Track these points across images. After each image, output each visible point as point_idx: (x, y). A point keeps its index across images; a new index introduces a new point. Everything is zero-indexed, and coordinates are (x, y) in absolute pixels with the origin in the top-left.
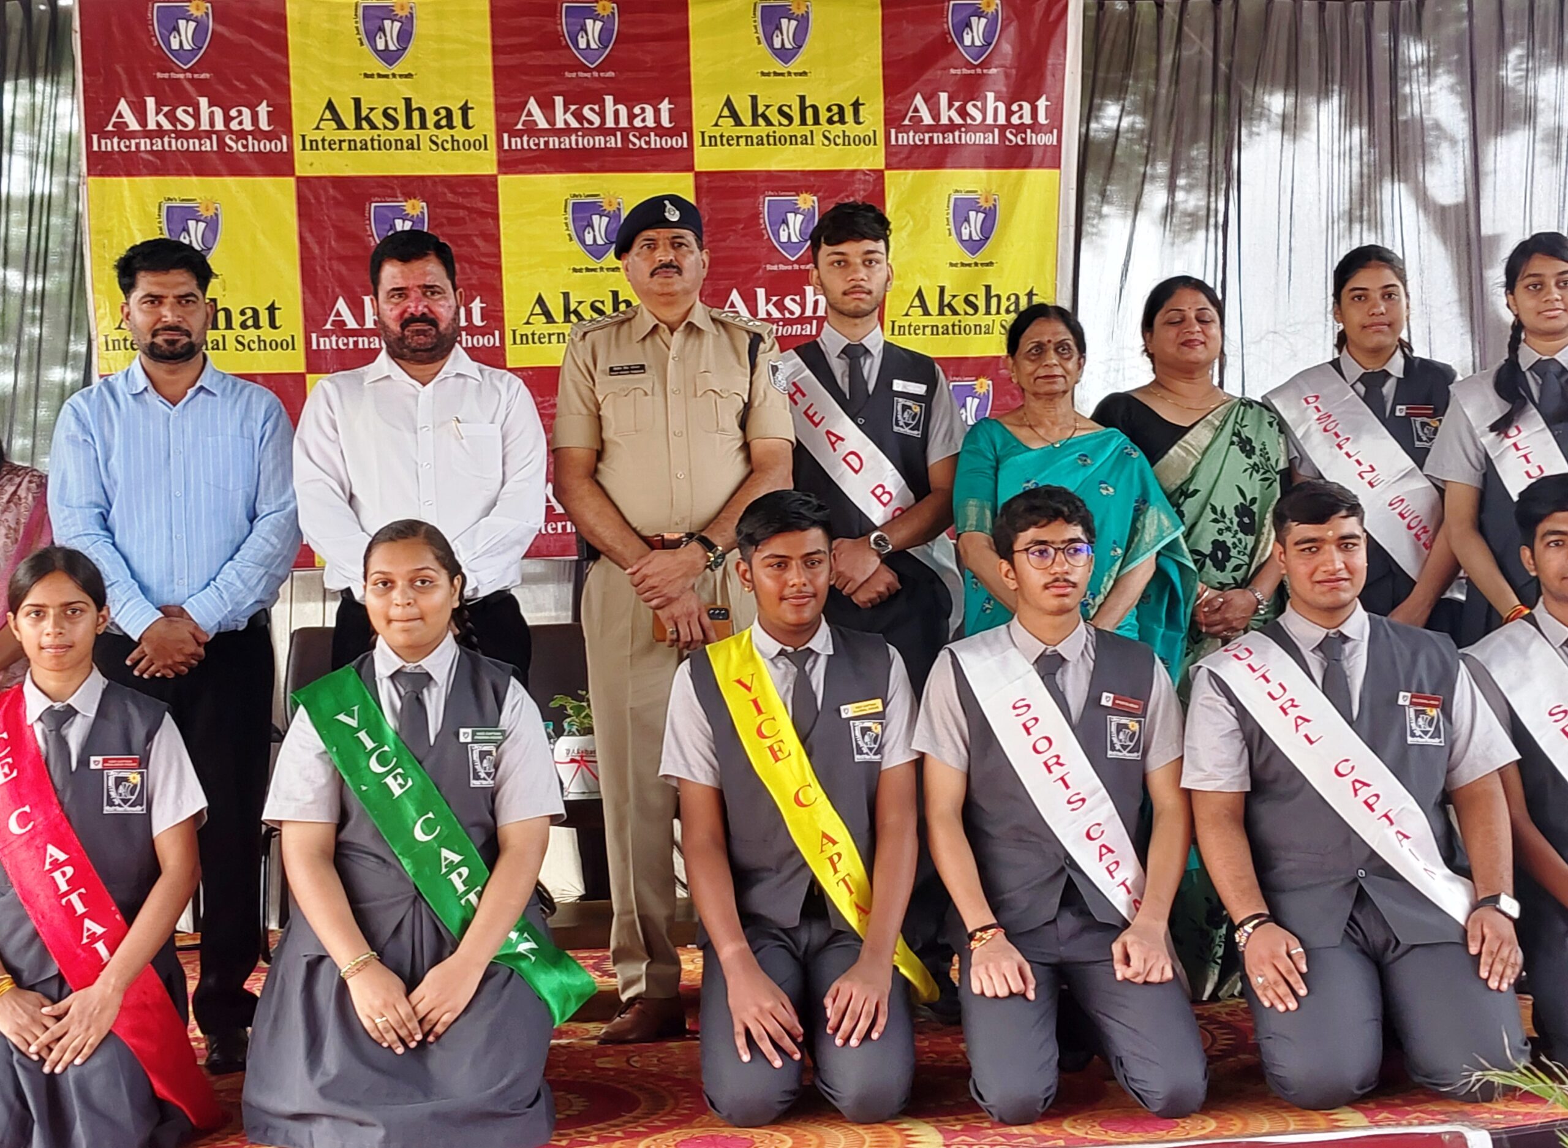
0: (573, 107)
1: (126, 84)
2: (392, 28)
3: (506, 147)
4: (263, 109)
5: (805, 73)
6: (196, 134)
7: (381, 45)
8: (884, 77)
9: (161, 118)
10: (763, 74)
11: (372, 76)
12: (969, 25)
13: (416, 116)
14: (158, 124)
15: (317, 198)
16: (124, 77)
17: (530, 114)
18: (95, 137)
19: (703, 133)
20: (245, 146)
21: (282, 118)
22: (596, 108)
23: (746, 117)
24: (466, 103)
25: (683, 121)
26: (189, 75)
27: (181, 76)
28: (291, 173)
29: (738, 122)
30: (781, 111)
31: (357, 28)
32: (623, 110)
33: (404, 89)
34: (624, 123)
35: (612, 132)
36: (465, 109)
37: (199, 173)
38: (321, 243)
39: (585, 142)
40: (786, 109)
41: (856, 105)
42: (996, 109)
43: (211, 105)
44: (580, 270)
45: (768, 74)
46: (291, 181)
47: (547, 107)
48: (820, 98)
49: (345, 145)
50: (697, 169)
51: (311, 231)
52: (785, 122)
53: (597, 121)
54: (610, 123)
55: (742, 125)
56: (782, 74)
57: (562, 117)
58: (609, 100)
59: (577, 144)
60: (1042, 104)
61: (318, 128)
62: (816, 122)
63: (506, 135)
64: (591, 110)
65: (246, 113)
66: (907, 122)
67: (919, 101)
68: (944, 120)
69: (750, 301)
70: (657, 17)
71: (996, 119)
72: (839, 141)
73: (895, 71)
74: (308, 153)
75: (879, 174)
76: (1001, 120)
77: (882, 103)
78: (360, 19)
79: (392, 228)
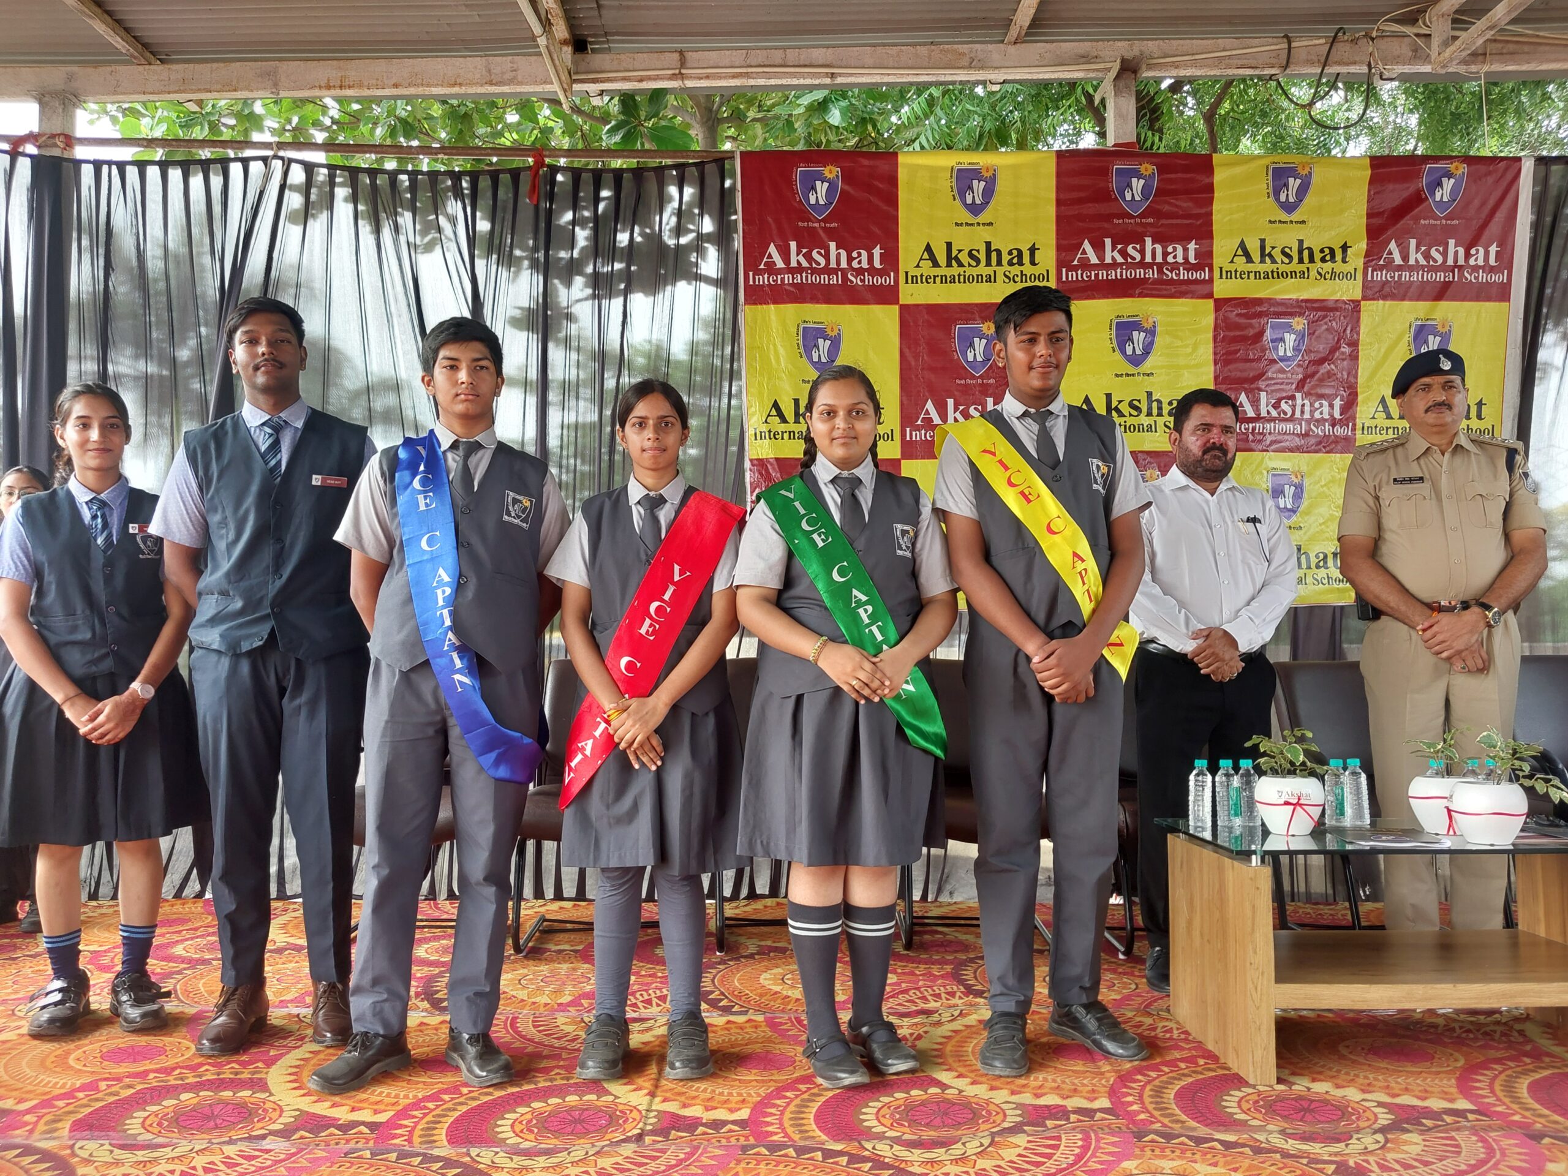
0: (1119, 247)
1: (775, 232)
2: (979, 186)
3: (1064, 279)
4: (877, 252)
5: (1304, 222)
6: (827, 270)
7: (969, 201)
8: (1367, 226)
9: (801, 258)
10: (1270, 222)
11: (961, 224)
12: (1440, 184)
13: (994, 255)
14: (798, 262)
15: (915, 322)
16: (773, 226)
17: (1084, 252)
18: (751, 274)
19: (1221, 268)
20: (863, 281)
21: (891, 259)
22: (1138, 247)
23: (1256, 256)
24: (1034, 245)
25: (1205, 259)
26: (822, 224)
27: (817, 225)
28: (896, 301)
29: (1249, 260)
30: (1284, 253)
31: (951, 187)
32: (1159, 249)
33: (985, 234)
34: (1159, 259)
35: (1150, 266)
36: (1033, 250)
37: (828, 301)
38: (916, 357)
39: (1127, 274)
40: (1287, 250)
41: (1345, 248)
42: (1456, 253)
43: (838, 248)
44: (1121, 375)
45: (1275, 222)
46: (896, 308)
47: (1099, 247)
48: (1315, 241)
49: (938, 280)
50: (1216, 296)
51: (909, 348)
52: (1286, 260)
53: (1138, 257)
54: (1148, 259)
55: (1252, 262)
56: (1286, 222)
57: (1110, 254)
58: (1148, 241)
59: (1121, 275)
60: (1493, 249)
61: (918, 266)
62: (1312, 260)
63: (1064, 270)
64: (1134, 248)
65: (864, 253)
66: (1382, 262)
67: (1393, 245)
68: (1412, 262)
69: (1255, 403)
70: (1189, 176)
71: (1456, 260)
72: (1328, 276)
73: (1376, 221)
74: (910, 285)
75: (1356, 304)
76: (1461, 262)
77: (1365, 246)
78: (954, 180)
79: (972, 345)
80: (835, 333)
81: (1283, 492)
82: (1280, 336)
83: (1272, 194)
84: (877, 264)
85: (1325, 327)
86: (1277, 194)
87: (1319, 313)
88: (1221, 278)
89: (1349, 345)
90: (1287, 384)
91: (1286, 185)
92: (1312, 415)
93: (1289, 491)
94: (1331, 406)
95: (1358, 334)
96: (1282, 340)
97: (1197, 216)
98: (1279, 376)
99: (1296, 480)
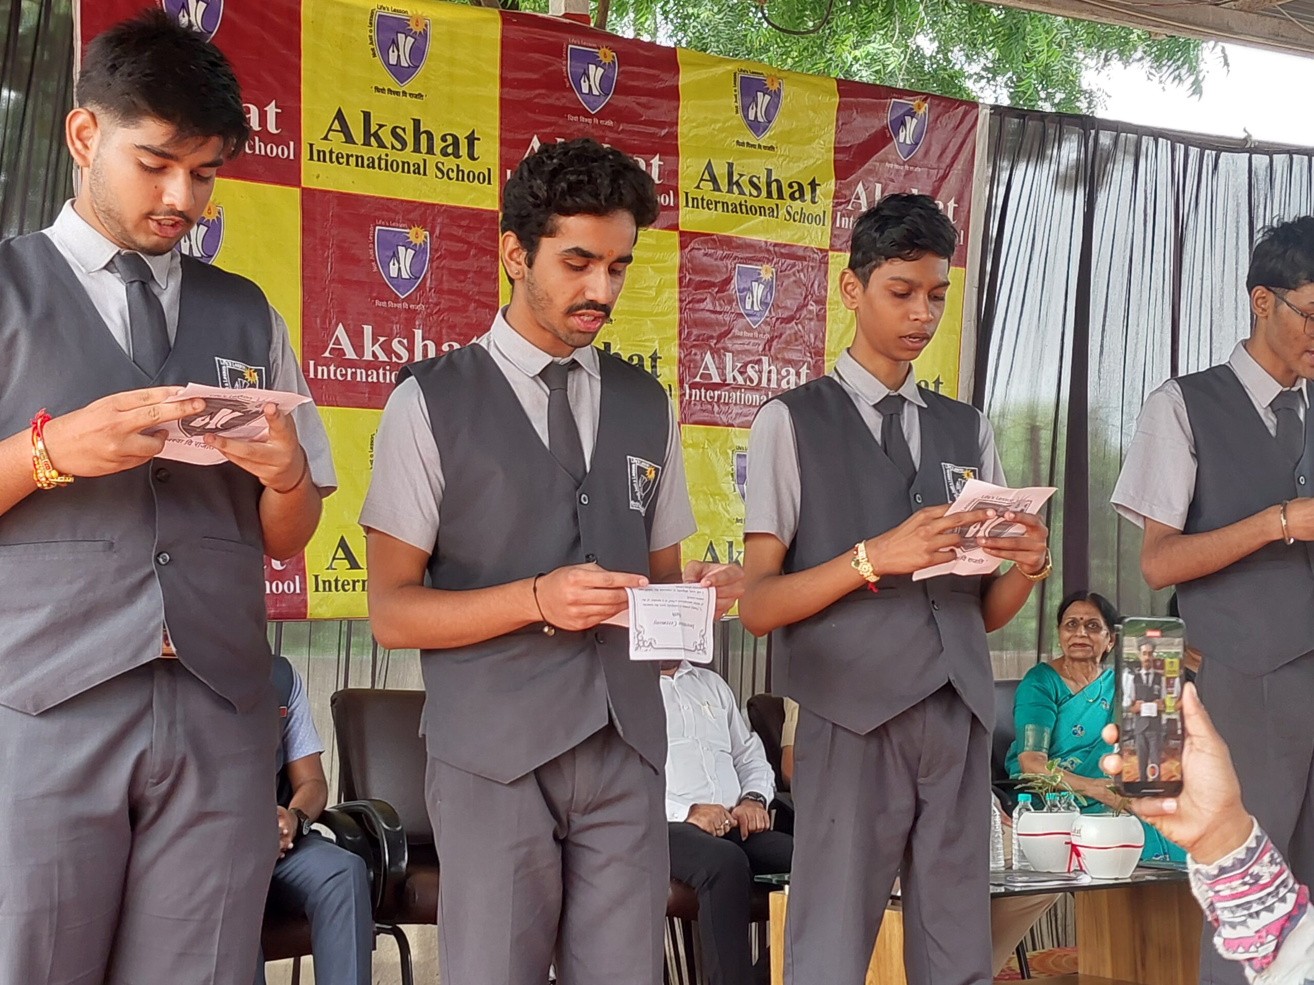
2: (406, 43)
4: (272, 110)
5: (771, 148)
7: (393, 60)
8: (835, 162)
10: (738, 142)
11: (383, 90)
12: (903, 123)
13: (424, 137)
15: (322, 214)
19: (687, 194)
20: (252, 147)
23: (723, 183)
24: (473, 132)
25: (670, 180)
28: (297, 184)
29: (717, 187)
30: (752, 183)
31: (371, 37)
33: (414, 109)
36: (471, 140)
40: (755, 180)
41: (813, 185)
45: (743, 145)
46: (297, 191)
48: (786, 174)
50: (681, 228)
51: (314, 250)
52: (755, 193)
55: (719, 190)
56: (754, 146)
61: (326, 138)
62: (781, 196)
65: (254, 111)
66: (850, 207)
67: (860, 188)
69: (720, 365)
70: (652, 72)
72: (797, 217)
73: (843, 158)
74: (315, 163)
75: (824, 254)
77: (833, 187)
78: (373, 28)
79: (395, 255)
80: (213, 216)
82: (746, 286)
83: (740, 110)
84: (272, 128)
85: (793, 279)
86: (745, 109)
87: (789, 261)
88: (687, 205)
91: (755, 101)
92: (779, 385)
94: (798, 375)
95: (826, 290)
96: (750, 290)
97: (661, 125)
98: (746, 334)
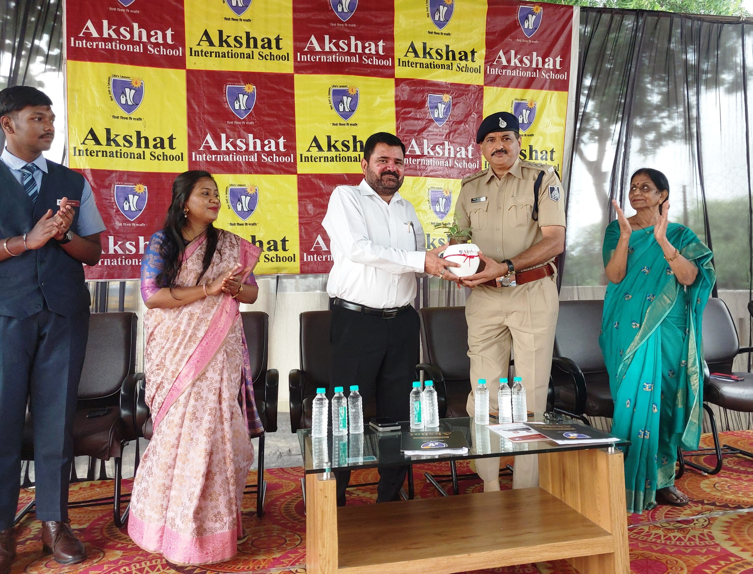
0: (334, 41)
1: (91, 12)
3: (299, 60)
4: (169, 33)
6: (131, 42)
8: (486, 40)
9: (111, 32)
10: (429, 32)
11: (229, 19)
12: (527, 18)
13: (252, 41)
14: (109, 35)
15: (198, 82)
16: (90, 8)
17: (311, 43)
18: (72, 39)
19: (399, 59)
20: (159, 51)
22: (346, 42)
24: (279, 36)
25: (389, 52)
26: (128, 10)
27: (123, 10)
28: (184, 67)
29: (417, 55)
30: (437, 53)
32: (359, 44)
34: (360, 51)
35: (354, 54)
37: (133, 63)
38: (199, 105)
39: (340, 59)
40: (439, 51)
41: (473, 52)
42: (537, 60)
43: (139, 28)
44: (337, 124)
45: (432, 33)
46: (183, 72)
47: (321, 40)
48: (457, 47)
49: (213, 55)
50: (396, 77)
53: (346, 48)
54: (353, 50)
55: (418, 57)
56: (438, 34)
57: (328, 46)
58: (353, 38)
59: (336, 60)
60: (558, 59)
61: (199, 45)
62: (454, 58)
63: (299, 54)
64: (343, 42)
65: (160, 33)
66: (495, 63)
67: (501, 53)
68: (512, 64)
69: (420, 145)
71: (537, 65)
72: (464, 69)
73: (491, 37)
74: (193, 57)
75: (480, 89)
76: (540, 66)
77: (485, 53)
80: (138, 85)
81: (438, 202)
82: (435, 105)
83: (430, 15)
84: (169, 41)
85: (462, 101)
86: (433, 15)
87: (459, 92)
88: (399, 65)
89: (476, 113)
90: (440, 135)
91: (438, 10)
92: (455, 156)
93: (442, 201)
94: (467, 150)
95: (482, 107)
96: (436, 108)
97: (384, 24)
98: (435, 130)
99: (446, 195)
